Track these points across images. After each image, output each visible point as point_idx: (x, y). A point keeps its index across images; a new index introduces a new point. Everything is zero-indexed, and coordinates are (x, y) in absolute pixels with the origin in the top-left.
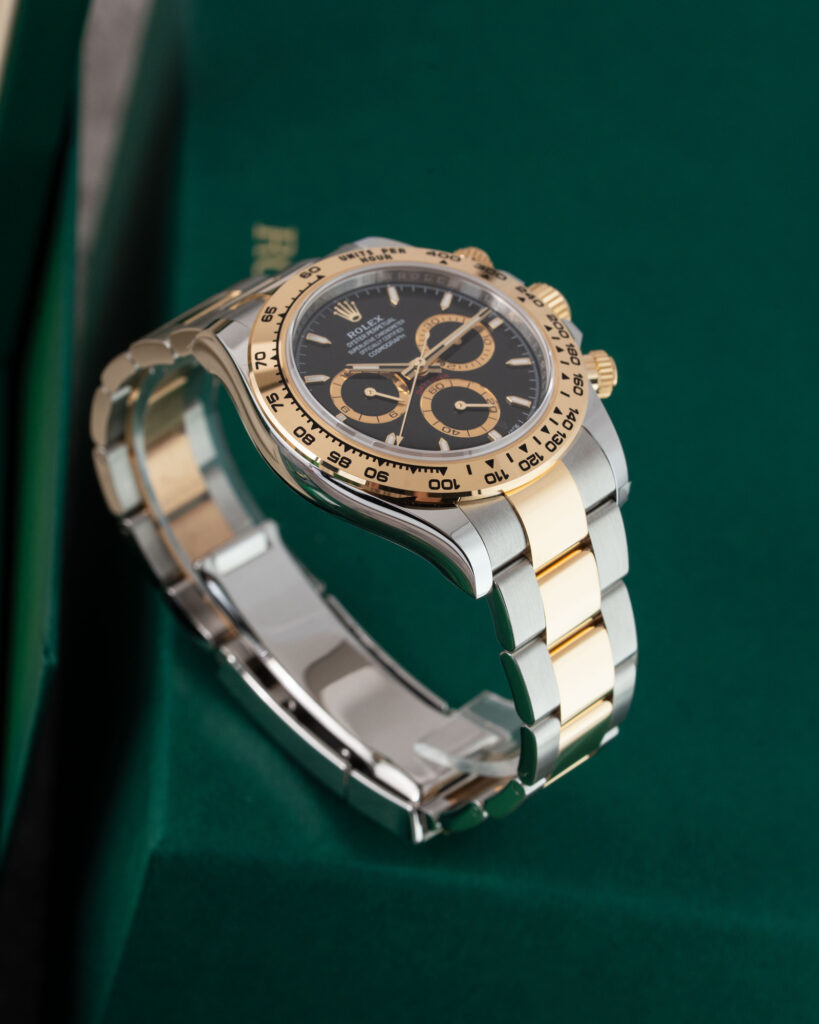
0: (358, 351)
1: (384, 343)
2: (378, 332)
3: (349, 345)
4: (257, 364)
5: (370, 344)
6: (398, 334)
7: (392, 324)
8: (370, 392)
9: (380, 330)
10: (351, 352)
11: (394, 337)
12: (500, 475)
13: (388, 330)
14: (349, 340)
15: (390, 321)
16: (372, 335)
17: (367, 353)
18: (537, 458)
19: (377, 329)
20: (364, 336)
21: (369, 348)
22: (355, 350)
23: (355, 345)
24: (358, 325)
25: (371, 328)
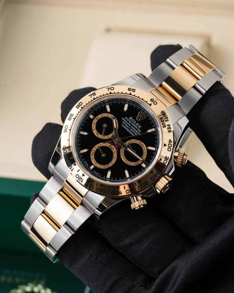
0: (124, 121)
1: (129, 129)
2: (133, 127)
3: (126, 118)
4: (109, 88)
5: (128, 125)
6: (134, 134)
7: (139, 131)
8: (105, 126)
9: (135, 128)
10: (123, 119)
11: (132, 132)
12: (72, 168)
13: (135, 130)
14: (128, 118)
15: (140, 130)
16: (132, 125)
17: (123, 124)
18: (81, 180)
19: (135, 126)
20: (131, 122)
21: (125, 124)
22: (124, 120)
23: (126, 120)
24: (136, 120)
25: (135, 125)
